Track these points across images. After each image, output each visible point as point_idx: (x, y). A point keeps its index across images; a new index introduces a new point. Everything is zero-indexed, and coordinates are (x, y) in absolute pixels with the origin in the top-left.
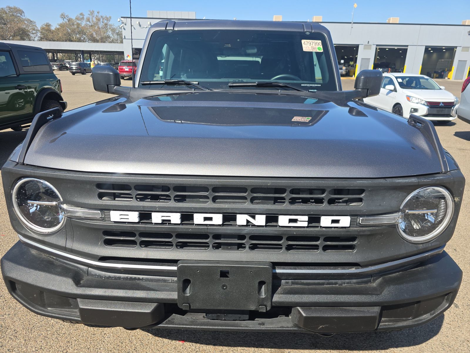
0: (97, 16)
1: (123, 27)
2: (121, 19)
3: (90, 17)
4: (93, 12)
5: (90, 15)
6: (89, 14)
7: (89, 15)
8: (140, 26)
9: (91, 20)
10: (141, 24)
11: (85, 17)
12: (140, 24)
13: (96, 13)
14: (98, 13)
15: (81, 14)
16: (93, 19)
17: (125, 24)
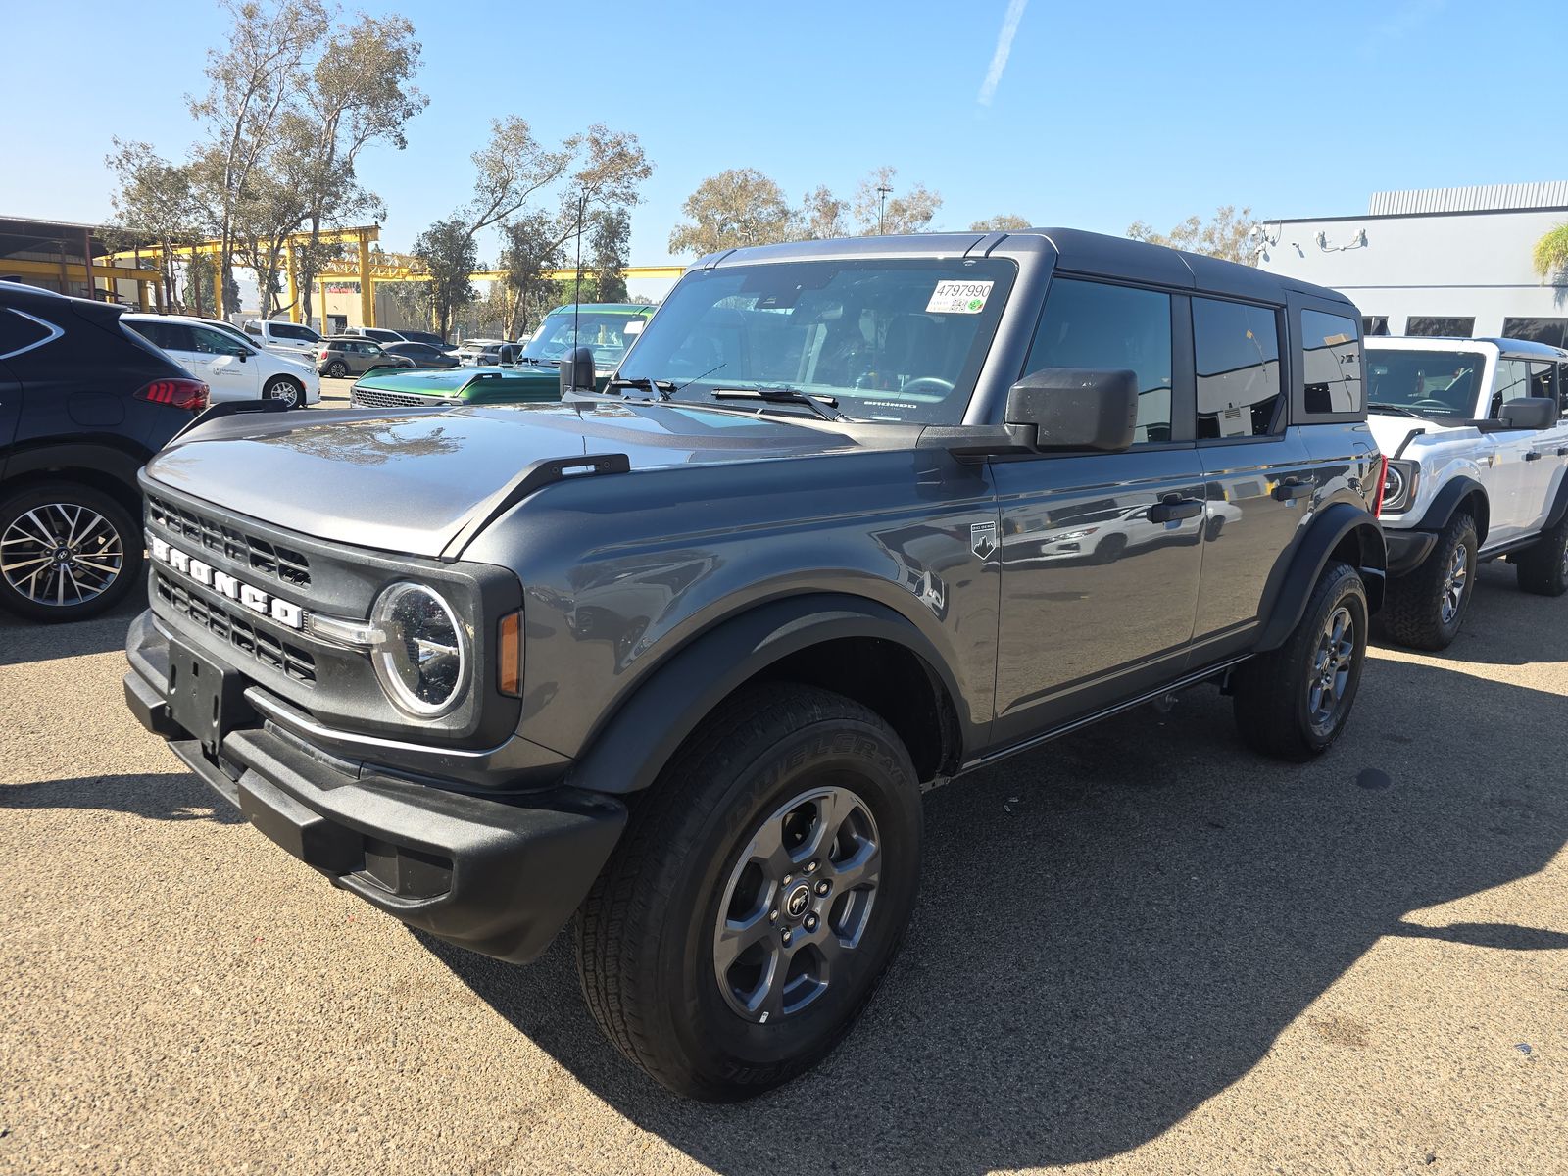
0: (1239, 224)
1: (1262, 253)
2: (1263, 227)
3: (1218, 226)
4: (1231, 210)
5: (1219, 221)
6: (1216, 220)
7: (1215, 223)
8: (1323, 244)
9: (1217, 236)
10: (1327, 240)
11: (1201, 229)
12: (1323, 239)
13: (1238, 215)
14: (1245, 212)
15: (1194, 221)
16: (1224, 234)
17: (1273, 243)
